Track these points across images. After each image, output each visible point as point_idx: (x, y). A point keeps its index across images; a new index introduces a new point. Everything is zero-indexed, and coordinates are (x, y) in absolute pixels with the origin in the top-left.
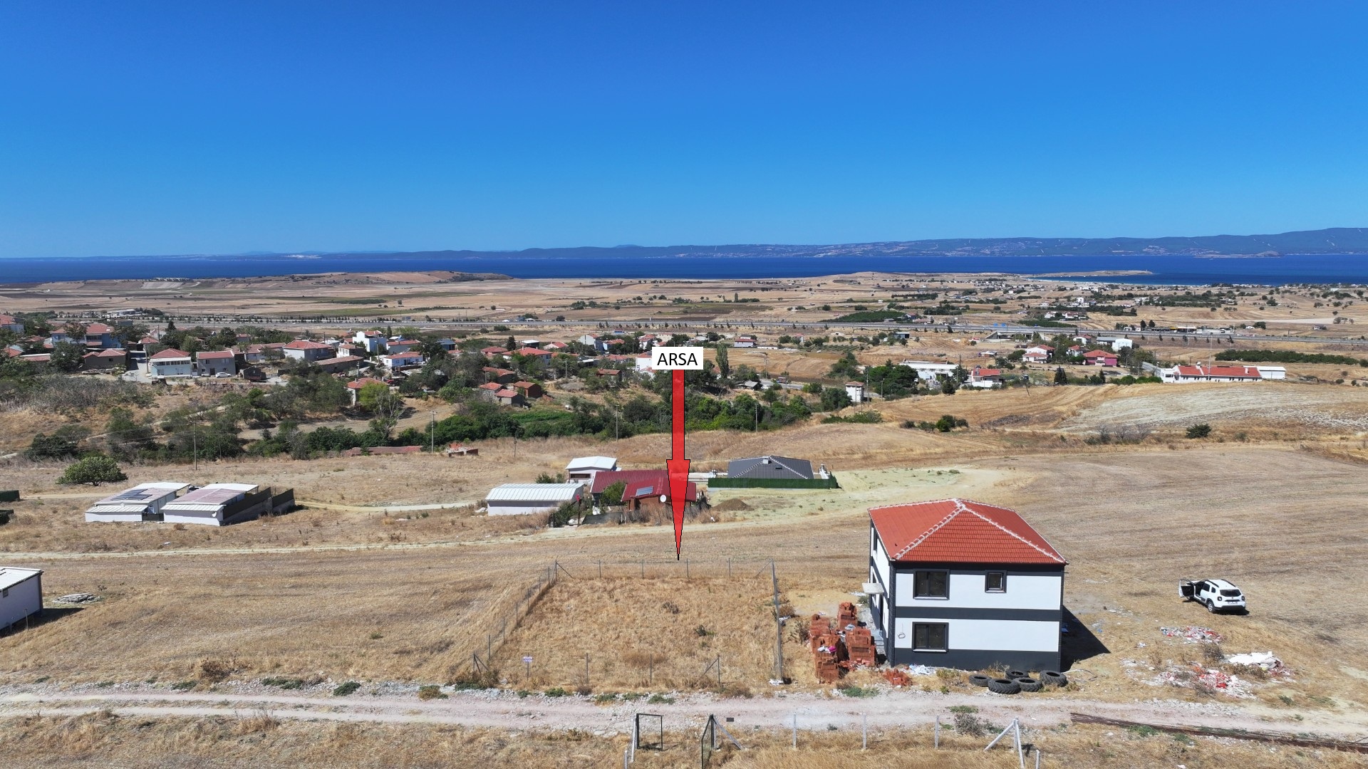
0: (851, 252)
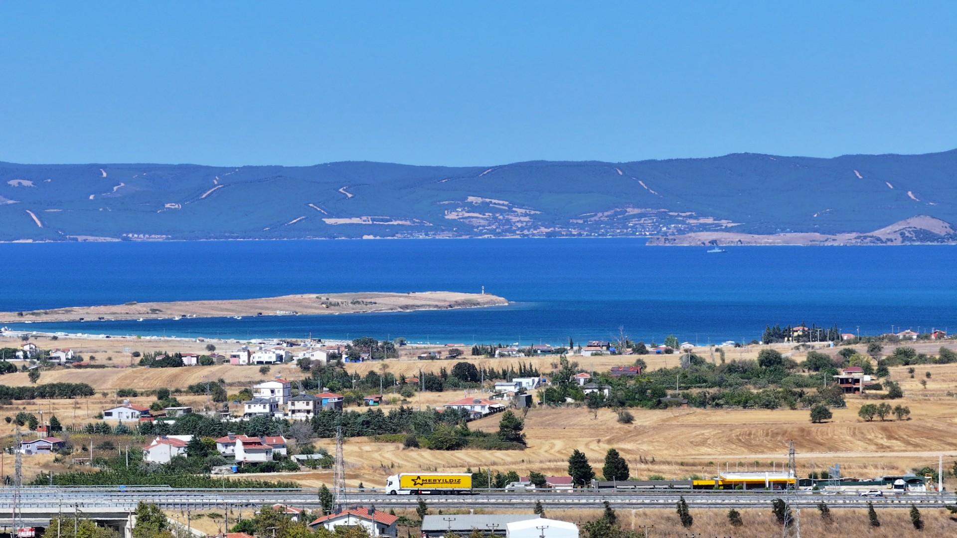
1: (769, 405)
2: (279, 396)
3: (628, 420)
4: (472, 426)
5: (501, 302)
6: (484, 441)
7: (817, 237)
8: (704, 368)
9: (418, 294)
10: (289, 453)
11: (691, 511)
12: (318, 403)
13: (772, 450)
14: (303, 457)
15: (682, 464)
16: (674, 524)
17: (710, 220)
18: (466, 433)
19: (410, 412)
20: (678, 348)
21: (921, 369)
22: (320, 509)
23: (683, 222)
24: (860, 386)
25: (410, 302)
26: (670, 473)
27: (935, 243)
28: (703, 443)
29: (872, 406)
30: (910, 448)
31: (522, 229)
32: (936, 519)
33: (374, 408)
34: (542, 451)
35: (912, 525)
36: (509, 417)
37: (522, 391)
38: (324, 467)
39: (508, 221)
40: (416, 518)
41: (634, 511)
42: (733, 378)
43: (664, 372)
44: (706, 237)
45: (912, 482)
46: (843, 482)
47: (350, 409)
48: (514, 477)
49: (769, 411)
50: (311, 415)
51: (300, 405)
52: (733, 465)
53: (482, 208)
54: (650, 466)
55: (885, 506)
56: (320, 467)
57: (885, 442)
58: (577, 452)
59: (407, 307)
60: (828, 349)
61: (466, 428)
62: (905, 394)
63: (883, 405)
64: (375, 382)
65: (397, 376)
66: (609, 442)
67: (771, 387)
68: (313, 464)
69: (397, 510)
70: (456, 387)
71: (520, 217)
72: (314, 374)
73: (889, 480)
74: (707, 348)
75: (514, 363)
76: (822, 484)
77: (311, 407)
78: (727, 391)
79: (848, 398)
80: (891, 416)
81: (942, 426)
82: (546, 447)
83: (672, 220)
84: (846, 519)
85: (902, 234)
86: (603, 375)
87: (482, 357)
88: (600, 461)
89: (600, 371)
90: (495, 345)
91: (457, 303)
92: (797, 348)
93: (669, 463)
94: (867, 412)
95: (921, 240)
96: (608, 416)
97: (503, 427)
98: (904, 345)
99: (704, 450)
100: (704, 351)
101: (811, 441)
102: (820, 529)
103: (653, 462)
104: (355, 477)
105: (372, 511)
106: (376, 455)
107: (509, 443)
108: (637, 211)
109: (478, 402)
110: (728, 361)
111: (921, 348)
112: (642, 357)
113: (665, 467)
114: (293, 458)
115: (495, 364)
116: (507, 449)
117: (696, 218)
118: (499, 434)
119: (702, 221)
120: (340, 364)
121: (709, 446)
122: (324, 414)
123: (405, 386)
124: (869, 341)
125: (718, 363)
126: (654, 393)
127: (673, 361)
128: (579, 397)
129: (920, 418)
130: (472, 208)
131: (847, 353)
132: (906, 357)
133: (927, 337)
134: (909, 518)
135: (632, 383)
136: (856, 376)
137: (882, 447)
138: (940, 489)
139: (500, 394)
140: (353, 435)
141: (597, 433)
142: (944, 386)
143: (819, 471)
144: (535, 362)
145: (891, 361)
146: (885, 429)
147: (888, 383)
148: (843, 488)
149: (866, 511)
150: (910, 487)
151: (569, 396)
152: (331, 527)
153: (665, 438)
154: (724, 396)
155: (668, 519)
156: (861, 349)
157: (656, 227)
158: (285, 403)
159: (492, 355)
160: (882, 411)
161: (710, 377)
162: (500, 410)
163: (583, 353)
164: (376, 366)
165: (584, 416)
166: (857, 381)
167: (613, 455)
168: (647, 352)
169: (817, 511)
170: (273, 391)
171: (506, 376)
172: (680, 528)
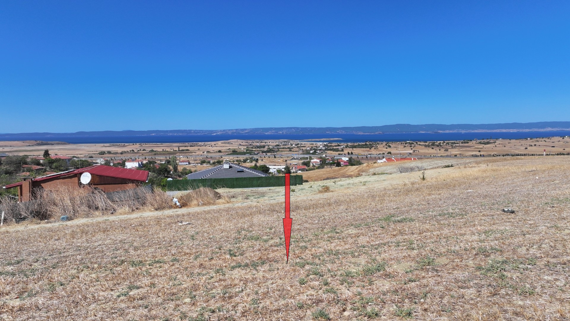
0: (227, 133)
6: (340, 151)
15: (358, 153)
23: (358, 132)
54: (355, 153)
58: (348, 152)
60: (371, 143)
71: (343, 132)
94: (375, 149)
96: (351, 149)
100: (360, 143)
111: (380, 143)
127: (357, 144)
128: (349, 147)
156: (374, 143)
164: (331, 145)
171: (342, 145)
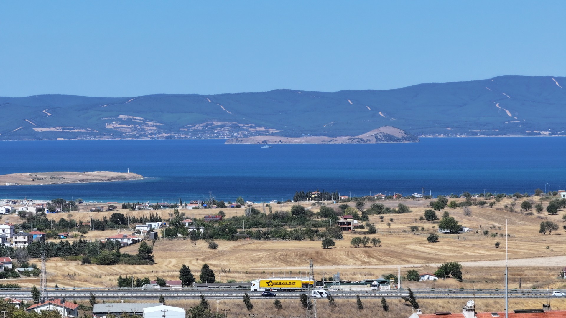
1: (298, 238)
2: (8, 233)
3: (214, 247)
4: (122, 251)
5: (139, 177)
6: (130, 260)
7: (326, 139)
8: (259, 215)
9: (90, 173)
10: (14, 267)
11: (252, 301)
12: (30, 237)
13: (300, 264)
14: (22, 269)
15: (246, 273)
16: (242, 308)
17: (262, 129)
18: (118, 255)
19: (85, 242)
20: (244, 204)
21: (387, 216)
22: (32, 300)
23: (247, 130)
24: (351, 226)
25: (85, 177)
26: (239, 278)
27: (396, 142)
28: (259, 260)
29: (359, 239)
30: (381, 263)
31: (151, 134)
32: (397, 305)
33: (64, 240)
34: (164, 266)
35: (382, 309)
36: (144, 246)
37: (152, 230)
38: (35, 276)
39: (143, 130)
40: (89, 305)
41: (218, 301)
42: (277, 222)
43: (236, 219)
44: (260, 139)
45: (383, 283)
46: (342, 283)
47: (49, 241)
48: (147, 281)
49: (298, 242)
50: (27, 245)
51: (20, 239)
52: (276, 273)
53: (128, 122)
54: (228, 274)
55: (367, 297)
56: (32, 275)
57: (366, 260)
58: (184, 266)
59: (83, 180)
60: (333, 205)
61: (118, 252)
62: (378, 231)
63: (365, 238)
64: (64, 225)
65: (77, 221)
66: (203, 260)
67: (299, 227)
68: (28, 274)
69: (78, 301)
70: (112, 228)
71: (150, 127)
72: (28, 220)
73: (368, 282)
74: (261, 205)
75: (147, 213)
76: (329, 284)
77: (26, 240)
78: (273, 229)
79: (345, 233)
80: (370, 244)
81: (399, 250)
82: (166, 263)
83: (240, 129)
84: (344, 305)
85: (376, 137)
86: (200, 220)
87: (128, 210)
88: (198, 271)
89: (198, 217)
90: (136, 203)
91: (113, 178)
92: (314, 204)
93: (239, 272)
94: (356, 242)
95: (387, 140)
96: (202, 245)
97: (140, 251)
98: (377, 202)
99: (259, 264)
100: (259, 206)
101: (322, 259)
102: (328, 311)
103: (229, 272)
104: (53, 281)
105: (63, 301)
106: (65, 268)
107: (144, 261)
108: (219, 123)
109: (125, 236)
110: (273, 212)
111: (387, 204)
112: (222, 210)
113: (237, 275)
114: (16, 270)
115: (135, 214)
116: (143, 264)
117: (254, 128)
118: (138, 255)
119: (258, 129)
120: (43, 214)
121: (262, 262)
122: (34, 244)
123: (83, 228)
124: (356, 200)
125: (268, 213)
126: (230, 231)
127: (241, 212)
128: (185, 233)
129: (387, 245)
130: (122, 122)
131: (344, 207)
132: (378, 209)
133: (391, 198)
134: (380, 304)
135: (216, 225)
136: (349, 220)
137: (365, 263)
138: (399, 287)
139: (138, 232)
140: (51, 257)
141: (196, 255)
142: (401, 226)
143: (327, 277)
144: (159, 213)
145: (369, 212)
146: (366, 252)
147: (368, 225)
148: (342, 287)
149: (355, 300)
150: (381, 286)
151: (180, 233)
152: (38, 311)
153: (237, 258)
154: (271, 233)
155: (238, 305)
156: (352, 205)
157: (230, 132)
158: (11, 237)
159: (134, 208)
160: (365, 242)
161: (263, 221)
162: (138, 241)
163: (188, 207)
164: (65, 215)
165: (188, 245)
166: (350, 223)
167: (206, 268)
168: (226, 207)
169: (327, 300)
170: (4, 231)
171: (142, 221)
172: (245, 310)
